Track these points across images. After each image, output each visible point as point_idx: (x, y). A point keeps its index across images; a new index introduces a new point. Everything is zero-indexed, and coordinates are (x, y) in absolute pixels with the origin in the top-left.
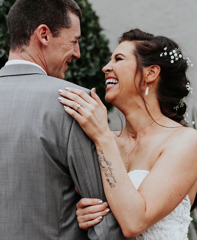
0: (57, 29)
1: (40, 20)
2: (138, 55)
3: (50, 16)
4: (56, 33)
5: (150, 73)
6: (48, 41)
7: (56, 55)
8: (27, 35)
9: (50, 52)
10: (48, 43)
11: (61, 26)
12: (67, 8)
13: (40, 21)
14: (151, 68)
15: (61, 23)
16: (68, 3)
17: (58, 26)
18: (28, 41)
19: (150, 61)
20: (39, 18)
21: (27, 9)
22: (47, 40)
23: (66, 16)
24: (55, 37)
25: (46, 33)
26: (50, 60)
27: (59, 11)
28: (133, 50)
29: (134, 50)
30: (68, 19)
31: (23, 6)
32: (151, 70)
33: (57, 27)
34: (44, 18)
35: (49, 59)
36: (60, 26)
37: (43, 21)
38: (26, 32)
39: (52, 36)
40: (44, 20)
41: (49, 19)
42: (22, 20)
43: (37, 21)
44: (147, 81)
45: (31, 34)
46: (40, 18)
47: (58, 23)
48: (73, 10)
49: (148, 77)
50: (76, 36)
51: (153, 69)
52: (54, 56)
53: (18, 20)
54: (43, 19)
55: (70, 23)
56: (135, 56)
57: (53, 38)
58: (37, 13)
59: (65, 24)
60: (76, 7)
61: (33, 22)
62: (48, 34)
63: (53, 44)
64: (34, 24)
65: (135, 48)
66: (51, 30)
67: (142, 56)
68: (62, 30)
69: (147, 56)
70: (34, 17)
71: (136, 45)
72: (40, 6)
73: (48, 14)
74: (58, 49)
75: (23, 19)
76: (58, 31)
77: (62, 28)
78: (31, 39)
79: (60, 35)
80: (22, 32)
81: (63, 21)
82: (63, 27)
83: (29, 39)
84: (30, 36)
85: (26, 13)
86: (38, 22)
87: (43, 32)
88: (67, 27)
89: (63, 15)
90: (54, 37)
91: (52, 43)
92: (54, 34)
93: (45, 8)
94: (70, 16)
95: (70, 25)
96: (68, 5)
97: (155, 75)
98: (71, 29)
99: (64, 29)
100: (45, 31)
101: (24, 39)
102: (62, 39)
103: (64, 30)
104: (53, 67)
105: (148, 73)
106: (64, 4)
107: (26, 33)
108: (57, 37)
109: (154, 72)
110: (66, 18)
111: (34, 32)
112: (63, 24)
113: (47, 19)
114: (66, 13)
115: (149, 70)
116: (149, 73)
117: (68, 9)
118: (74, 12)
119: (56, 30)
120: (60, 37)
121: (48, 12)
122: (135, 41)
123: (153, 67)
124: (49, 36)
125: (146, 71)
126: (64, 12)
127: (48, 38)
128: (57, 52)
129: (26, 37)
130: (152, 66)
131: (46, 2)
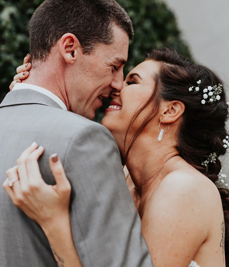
0: (90, 42)
1: (68, 27)
2: (159, 81)
3: (83, 23)
4: (88, 49)
5: (170, 110)
6: (74, 58)
7: (83, 80)
8: (47, 45)
9: (75, 74)
10: (75, 60)
11: (97, 40)
12: (110, 16)
13: (68, 29)
14: (172, 103)
15: (98, 36)
16: (113, 11)
17: (92, 39)
18: (47, 54)
19: (173, 93)
20: (67, 23)
21: (54, 10)
22: (73, 56)
23: (107, 27)
24: (86, 54)
25: (73, 46)
26: (74, 84)
27: (97, 19)
28: (155, 73)
29: (157, 73)
30: (109, 32)
31: (50, 6)
32: (172, 108)
33: (91, 41)
34: (75, 25)
35: (72, 84)
36: (95, 39)
37: (72, 29)
38: (46, 40)
39: (81, 53)
40: (74, 28)
41: (80, 27)
42: (44, 24)
43: (63, 28)
44: (162, 121)
45: (52, 45)
46: (69, 24)
47: (94, 35)
48: (119, 21)
49: (164, 115)
50: (117, 58)
51: (174, 106)
52: (80, 81)
53: (40, 23)
54: (72, 26)
55: (111, 38)
56: (155, 82)
57: (83, 55)
58: (67, 17)
59: (104, 37)
60: (126, 19)
61: (59, 27)
62: (76, 48)
63: (82, 64)
64: (60, 30)
65: (159, 72)
66: (81, 44)
67: (164, 84)
68: (98, 46)
69: (170, 86)
70: (61, 21)
71: (161, 68)
72: (73, 7)
73: (81, 20)
74: (87, 72)
75: (46, 22)
76: (92, 46)
77: (98, 42)
78: (51, 52)
79: (93, 52)
80: (41, 41)
81: (101, 34)
82: (100, 41)
83: (49, 51)
84: (51, 46)
85: (51, 14)
86: (65, 29)
87: (69, 44)
88: (107, 43)
89: (103, 25)
90: (84, 53)
91: (81, 62)
92: (86, 49)
93: (78, 11)
94: (112, 28)
95: (111, 41)
96: (112, 13)
97: (175, 115)
98: (112, 46)
99: (101, 44)
100: (72, 44)
101: (42, 50)
102: (95, 59)
103: (100, 46)
104: (78, 97)
105: (166, 109)
106: (107, 12)
107: (46, 43)
108: (88, 55)
109: (175, 110)
110: (106, 30)
111: (57, 42)
112: (101, 38)
113: (79, 26)
114: (108, 24)
115: (168, 106)
116: (168, 110)
117: (111, 18)
118: (120, 24)
119: (89, 44)
120: (92, 55)
121: (82, 17)
122: (163, 63)
123: (175, 104)
124: (77, 51)
125: (164, 106)
126: (105, 21)
127: (75, 53)
128: (86, 76)
129: (45, 49)
130: (175, 101)
131: (82, 3)
